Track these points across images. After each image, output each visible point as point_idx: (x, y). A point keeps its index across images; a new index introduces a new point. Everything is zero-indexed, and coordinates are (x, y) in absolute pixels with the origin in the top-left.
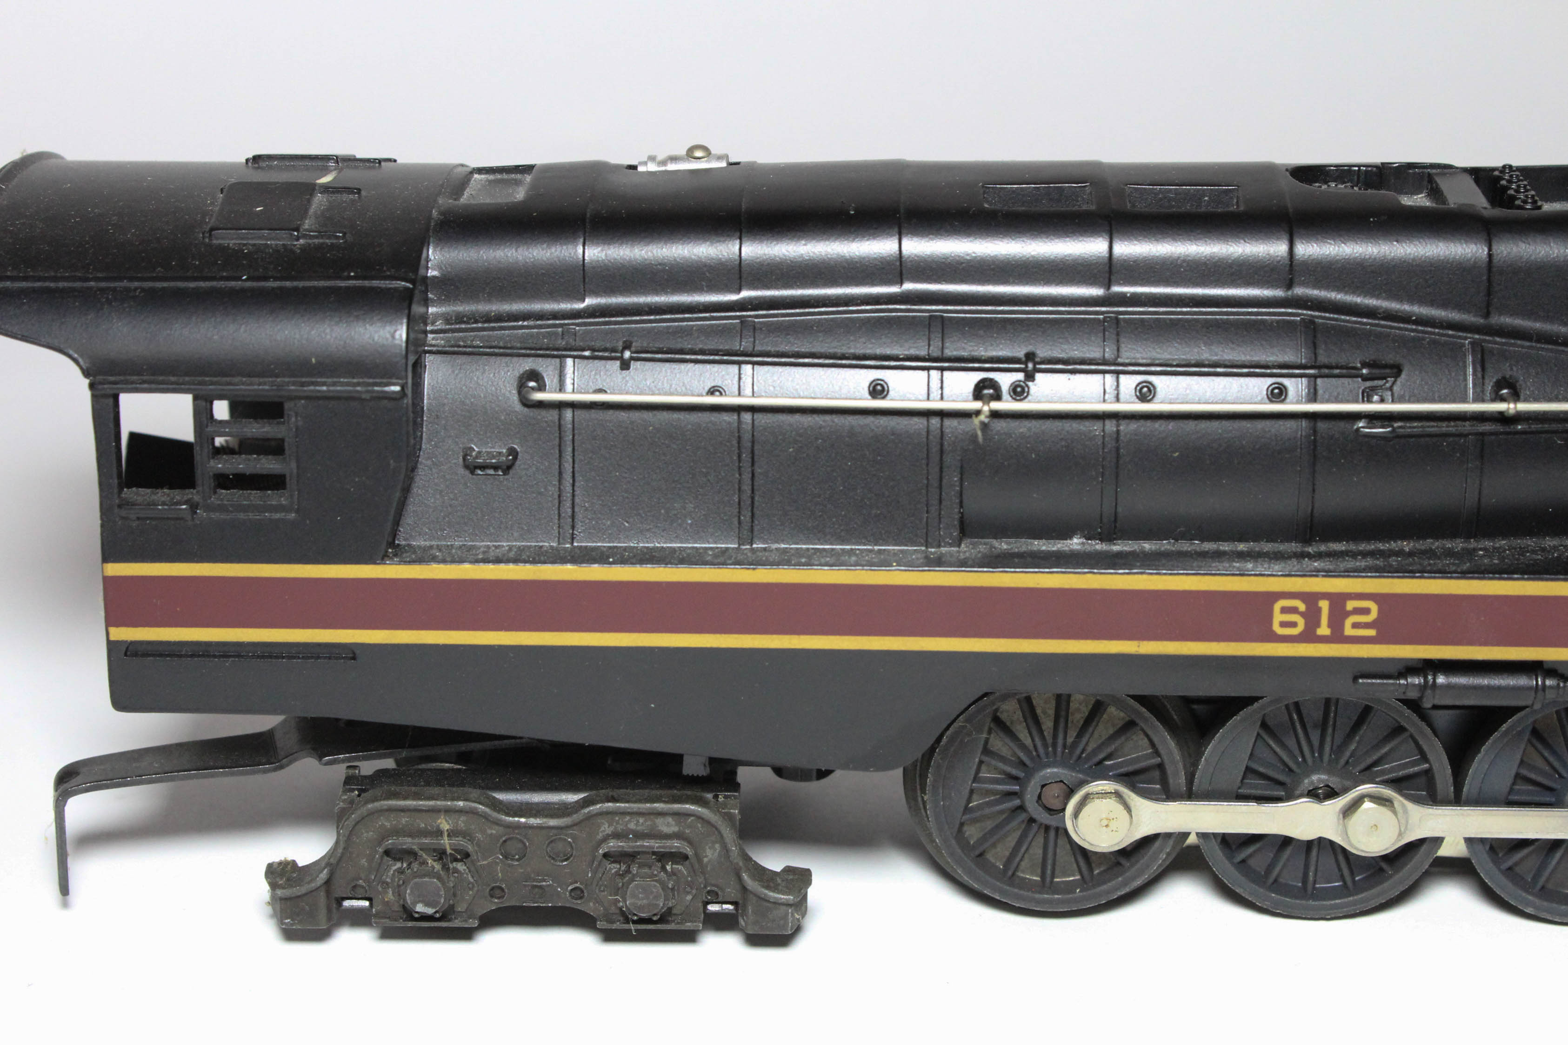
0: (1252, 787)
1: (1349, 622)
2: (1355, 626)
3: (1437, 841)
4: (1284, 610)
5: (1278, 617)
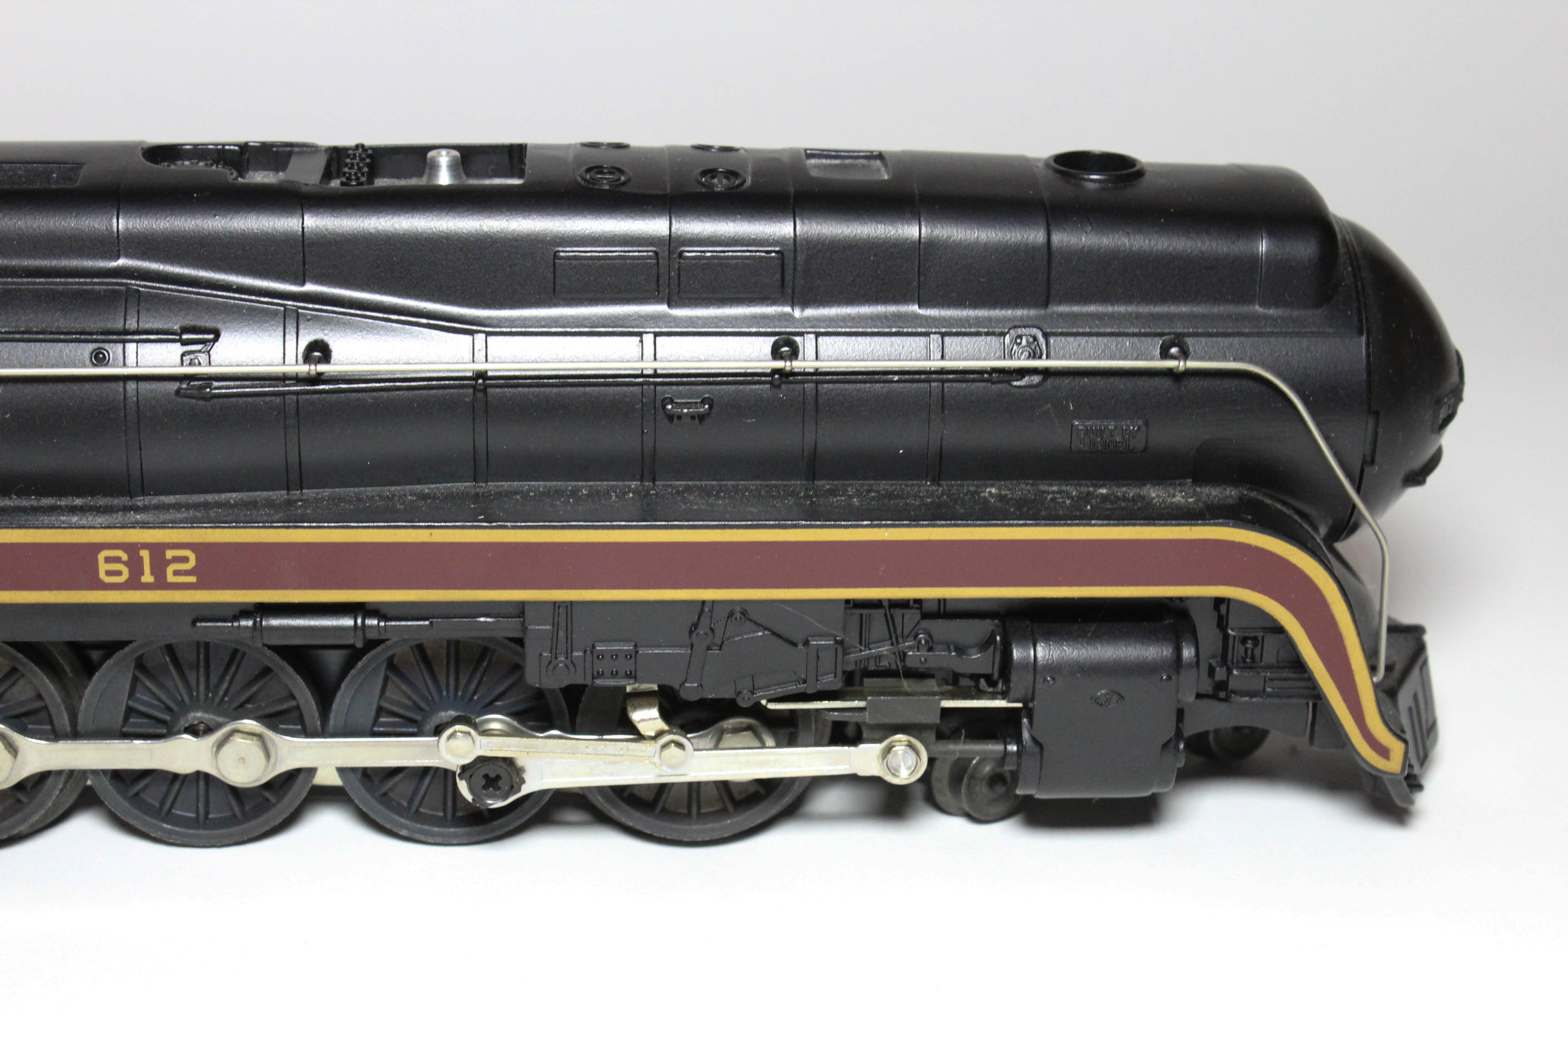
0: (135, 725)
1: (170, 570)
2: (176, 573)
3: (312, 771)
4: (108, 560)
5: (103, 567)
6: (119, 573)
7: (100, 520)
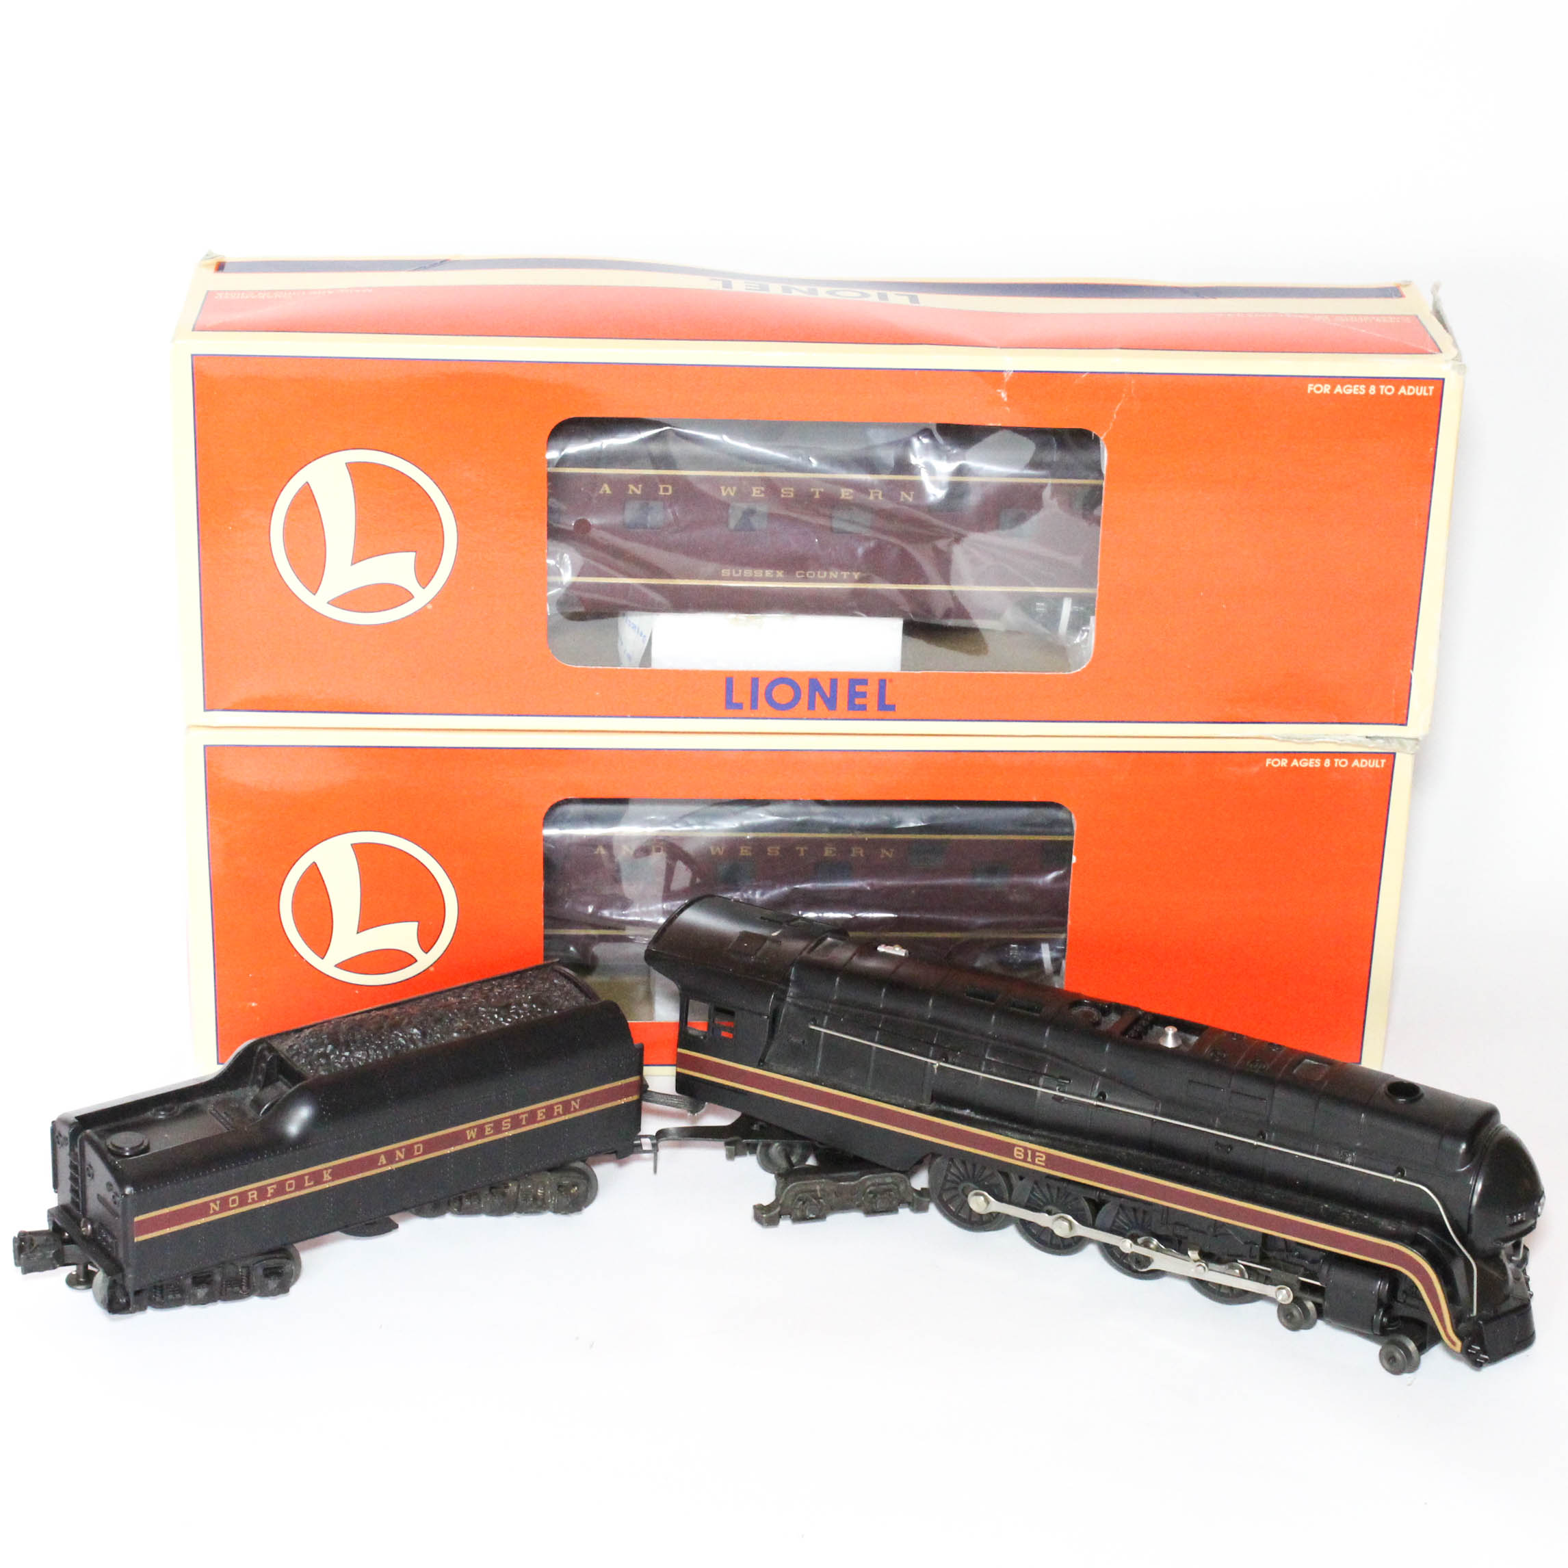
1: (1037, 1159)
2: (1039, 1161)
4: (1018, 1150)
5: (1016, 1152)
6: (1020, 1156)
7: (1018, 1136)
